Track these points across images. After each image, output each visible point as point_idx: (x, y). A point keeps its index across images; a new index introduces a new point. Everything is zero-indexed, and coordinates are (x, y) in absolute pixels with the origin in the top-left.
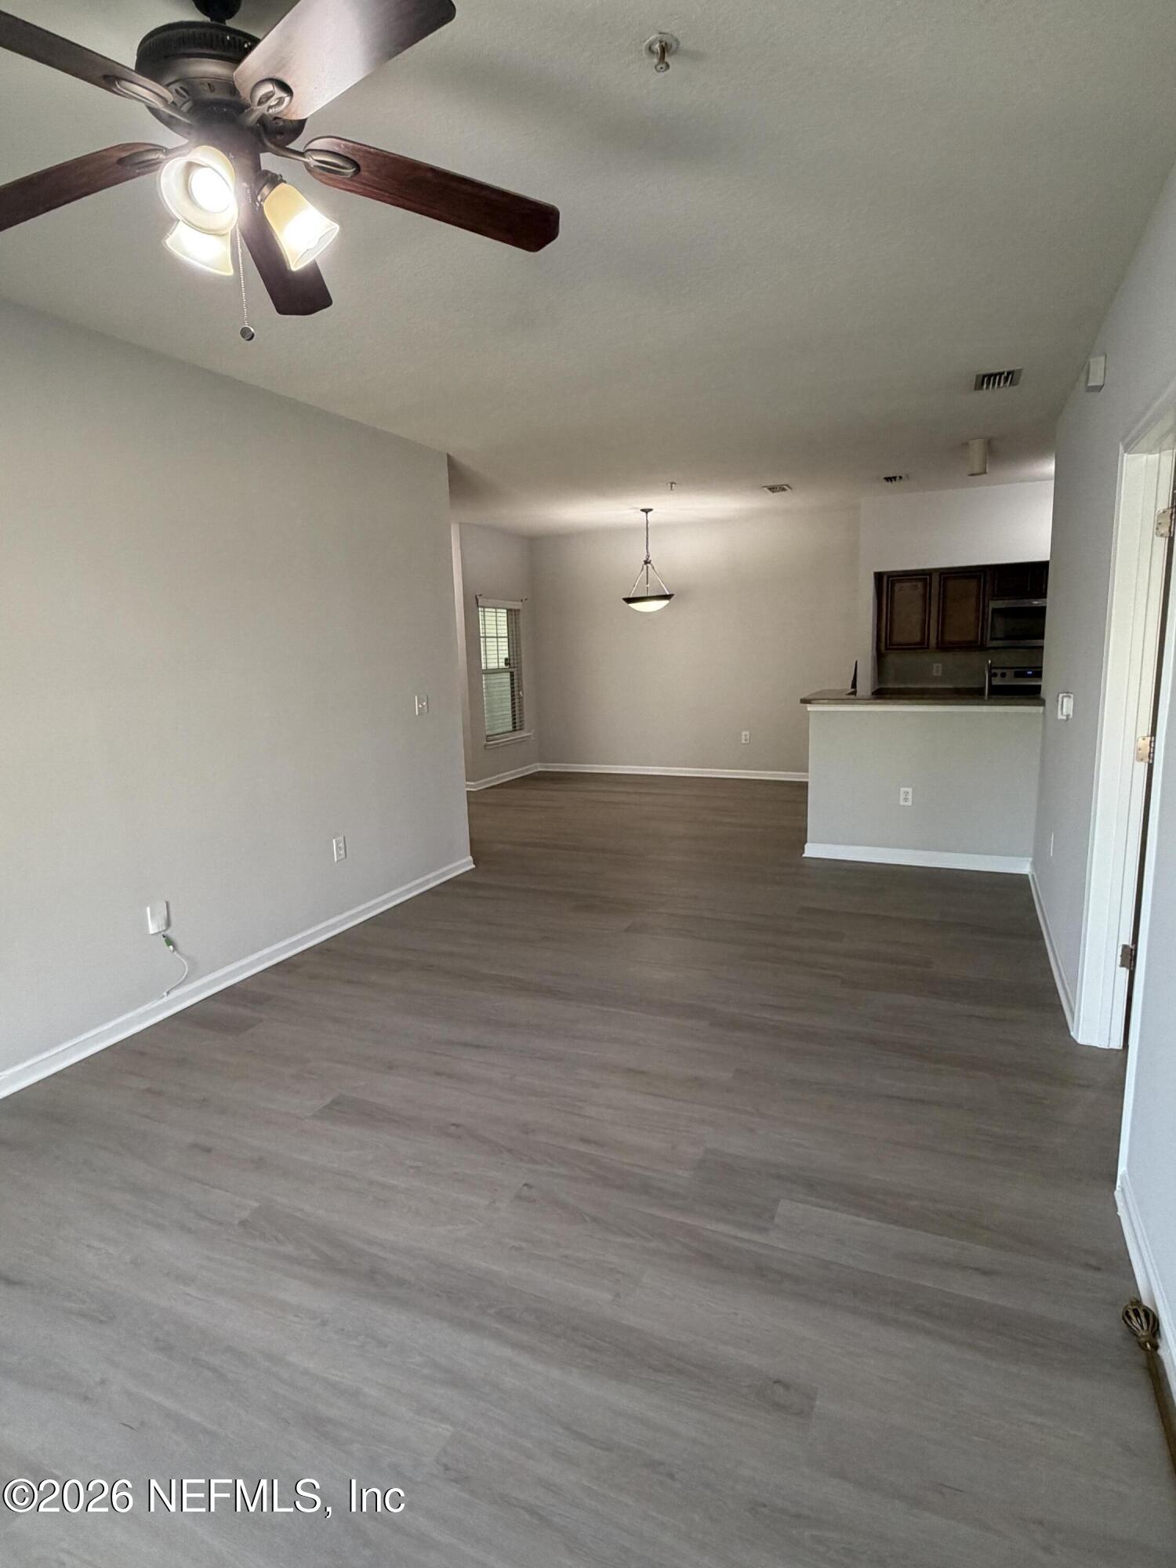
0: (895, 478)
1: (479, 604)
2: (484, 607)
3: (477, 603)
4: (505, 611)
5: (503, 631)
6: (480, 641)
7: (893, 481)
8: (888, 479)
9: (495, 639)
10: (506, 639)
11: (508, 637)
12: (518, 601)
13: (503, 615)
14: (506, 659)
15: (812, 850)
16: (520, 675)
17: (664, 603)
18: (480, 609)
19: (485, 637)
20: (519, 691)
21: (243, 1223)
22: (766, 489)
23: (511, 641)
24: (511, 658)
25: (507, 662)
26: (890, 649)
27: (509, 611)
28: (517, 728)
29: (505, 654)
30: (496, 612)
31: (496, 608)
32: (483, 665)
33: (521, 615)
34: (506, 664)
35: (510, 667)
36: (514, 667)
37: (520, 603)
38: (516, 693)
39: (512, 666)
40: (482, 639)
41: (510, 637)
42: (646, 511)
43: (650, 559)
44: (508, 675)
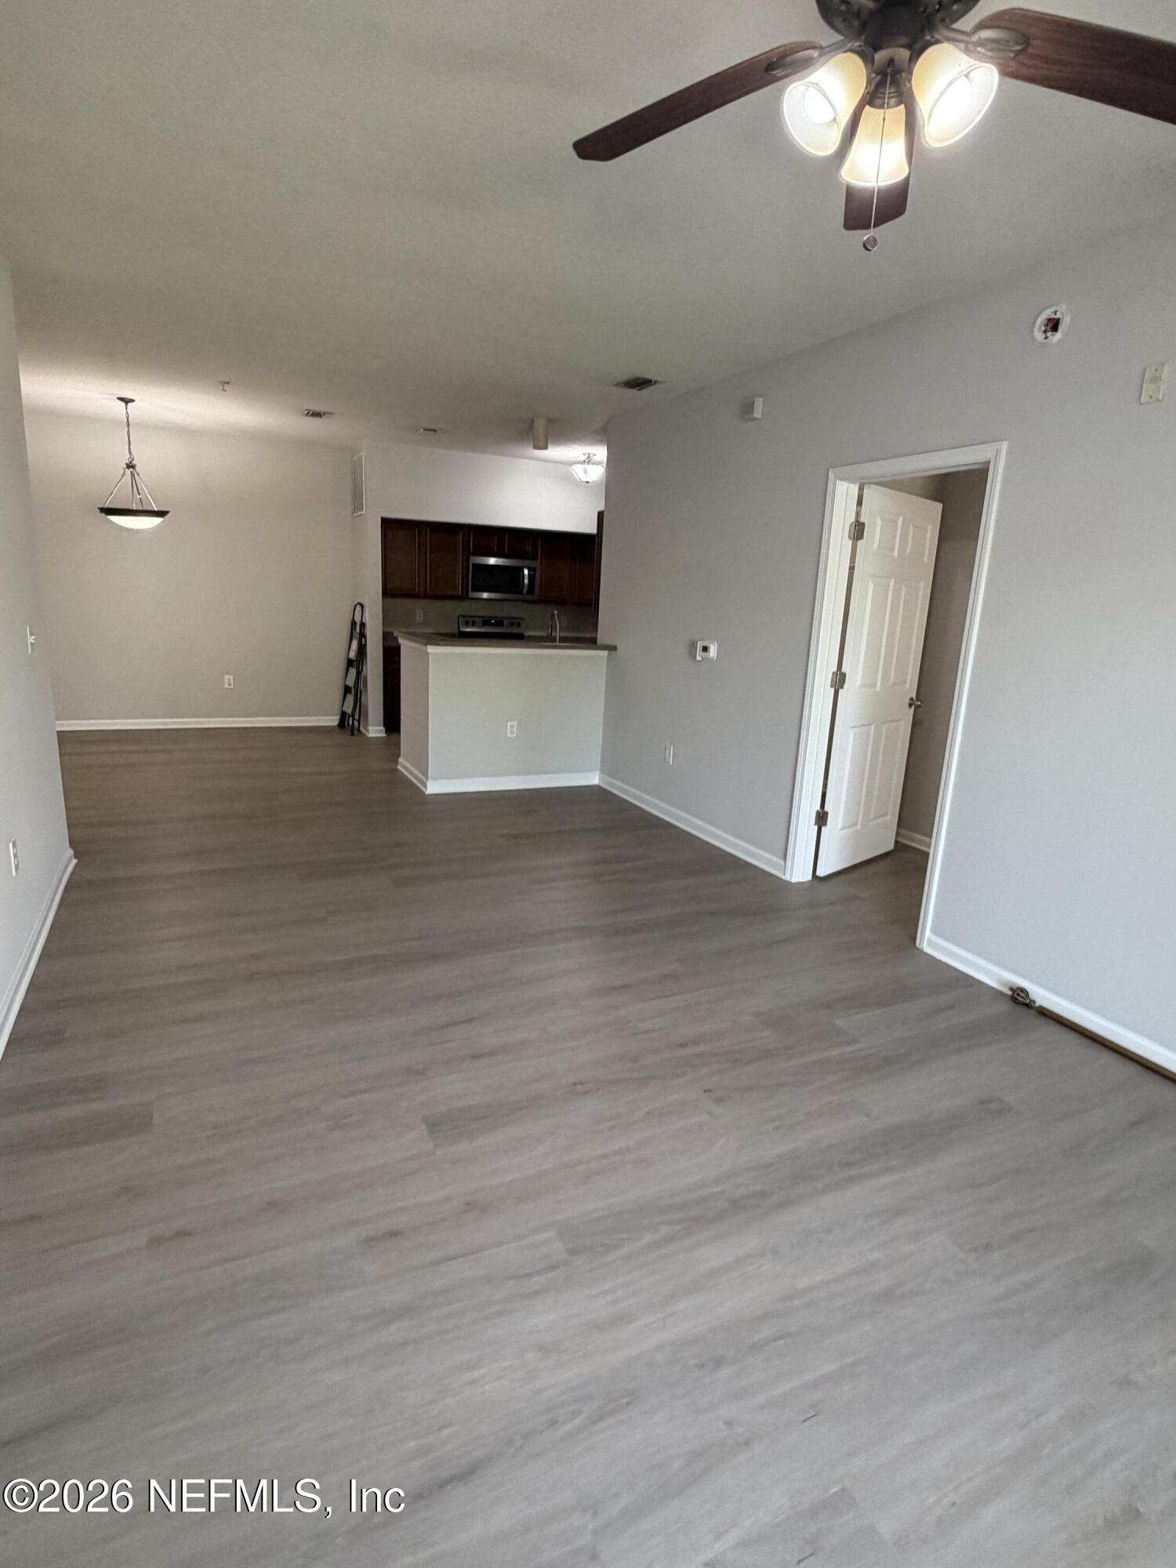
0: (430, 430)
7: (428, 433)
8: (426, 430)
17: (155, 521)
42: (127, 401)
43: (134, 462)
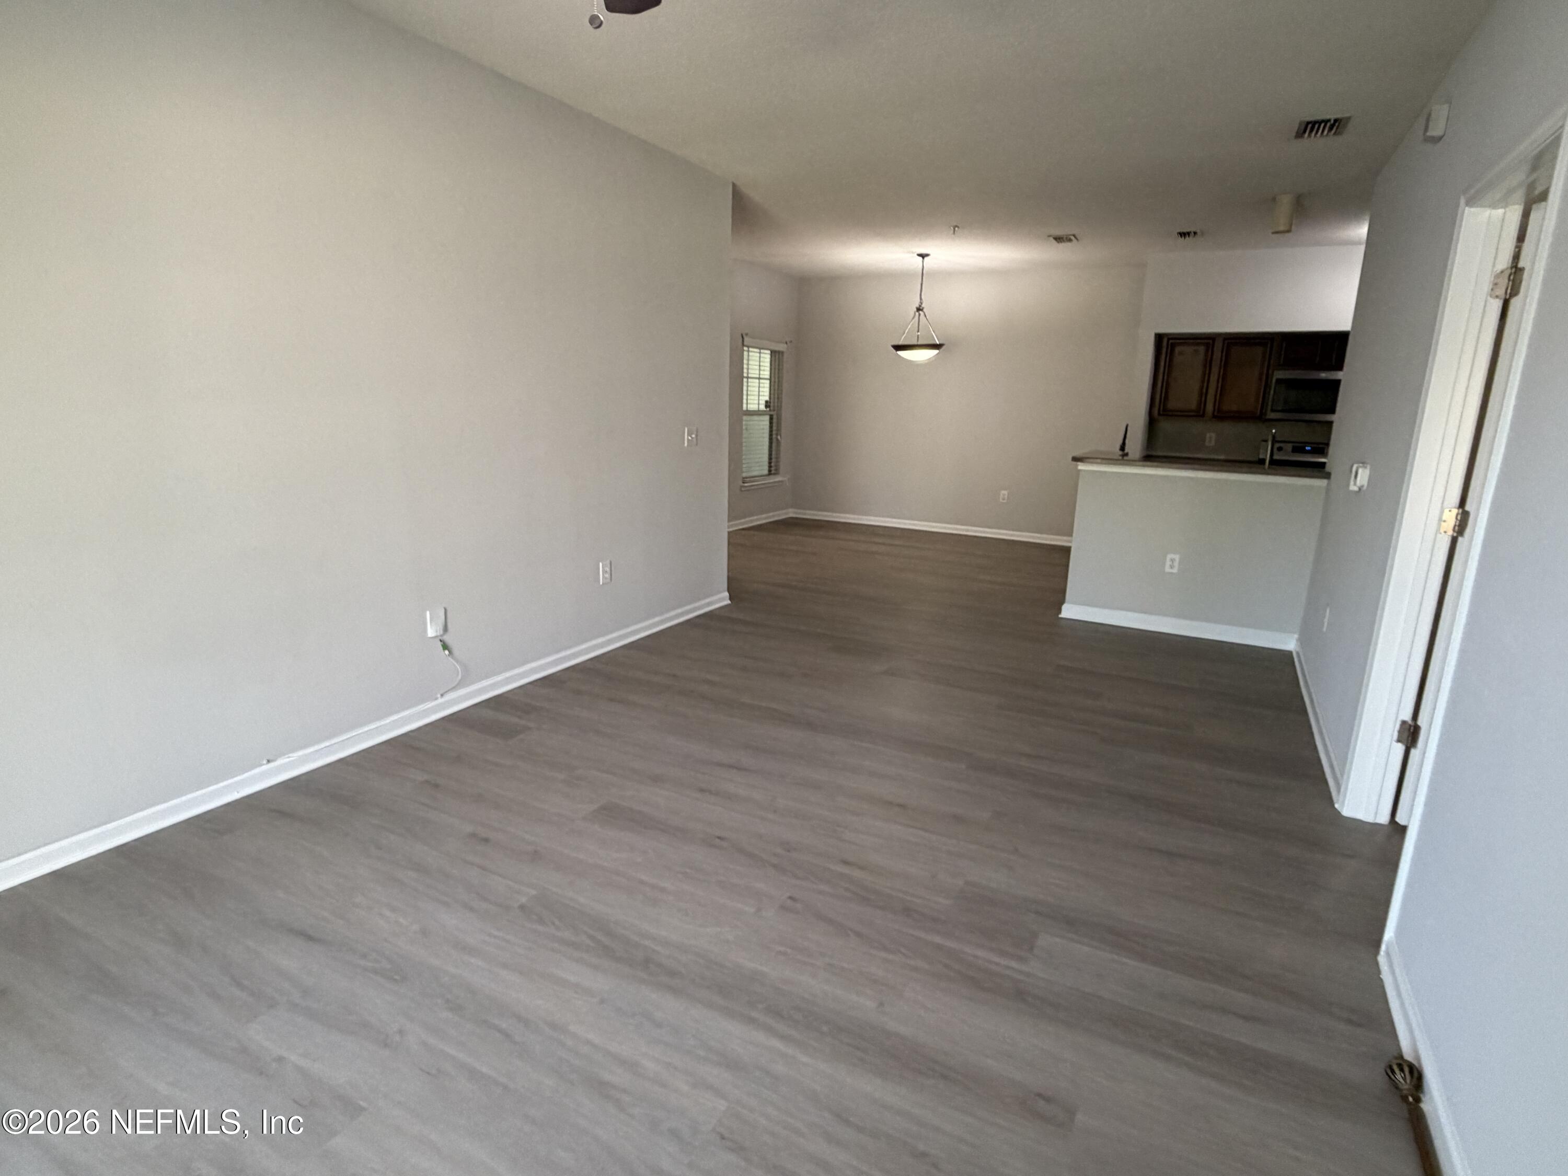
0: (1189, 234)
1: (745, 343)
2: (748, 347)
3: (743, 341)
4: (769, 352)
5: (766, 373)
6: (743, 380)
7: (1187, 238)
8: (1183, 235)
9: (757, 381)
10: (768, 382)
11: (770, 380)
12: (781, 342)
13: (766, 357)
14: (766, 402)
15: (1069, 611)
16: (779, 418)
17: (933, 352)
18: (745, 348)
19: (748, 378)
20: (777, 435)
21: (522, 907)
22: (1051, 239)
23: (772, 384)
24: (772, 401)
25: (767, 404)
26: (1164, 415)
27: (773, 353)
28: (773, 472)
29: (765, 396)
30: (760, 353)
31: (760, 349)
32: (745, 406)
33: (785, 356)
34: (766, 406)
35: (770, 410)
36: (774, 411)
37: (785, 345)
38: (774, 436)
39: (772, 408)
40: (745, 380)
41: (773, 379)
42: (923, 256)
43: (923, 306)
44: (767, 418)
